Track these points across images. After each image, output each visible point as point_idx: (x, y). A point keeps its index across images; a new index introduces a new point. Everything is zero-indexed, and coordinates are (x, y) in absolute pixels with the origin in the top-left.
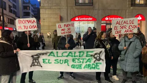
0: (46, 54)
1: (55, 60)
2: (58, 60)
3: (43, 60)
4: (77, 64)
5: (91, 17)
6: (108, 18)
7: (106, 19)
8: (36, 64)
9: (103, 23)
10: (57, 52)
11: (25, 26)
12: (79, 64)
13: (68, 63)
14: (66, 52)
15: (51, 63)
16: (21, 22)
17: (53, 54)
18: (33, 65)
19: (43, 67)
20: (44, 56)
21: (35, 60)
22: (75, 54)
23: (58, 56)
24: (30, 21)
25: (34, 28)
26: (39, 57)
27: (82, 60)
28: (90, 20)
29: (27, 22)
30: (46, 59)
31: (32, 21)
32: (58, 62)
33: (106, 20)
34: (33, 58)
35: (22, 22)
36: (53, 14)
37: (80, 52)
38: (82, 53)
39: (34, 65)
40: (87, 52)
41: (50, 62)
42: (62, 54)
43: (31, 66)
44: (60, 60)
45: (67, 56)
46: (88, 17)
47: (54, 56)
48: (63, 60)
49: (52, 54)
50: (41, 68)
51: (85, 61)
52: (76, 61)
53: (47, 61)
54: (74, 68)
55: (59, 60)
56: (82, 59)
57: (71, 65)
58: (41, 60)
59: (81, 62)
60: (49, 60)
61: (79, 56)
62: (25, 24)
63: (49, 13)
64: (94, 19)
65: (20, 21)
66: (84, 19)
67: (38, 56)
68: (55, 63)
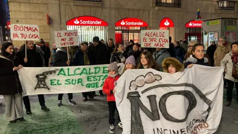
0: (54, 72)
1: (66, 81)
2: (69, 80)
3: (51, 80)
4: (92, 82)
5: (99, 20)
6: (125, 22)
7: (122, 24)
8: (42, 86)
9: (118, 30)
10: (68, 69)
11: (22, 34)
12: (95, 82)
13: (82, 83)
14: (79, 69)
15: (61, 84)
16: (18, 28)
17: (64, 72)
18: (38, 87)
19: (51, 90)
20: (52, 75)
21: (41, 82)
22: (89, 71)
23: (70, 74)
24: (30, 29)
25: (36, 37)
26: (45, 77)
27: (98, 78)
28: (98, 25)
29: (26, 29)
30: (55, 80)
31: (34, 29)
32: (70, 83)
33: (122, 26)
34: (38, 79)
35: (20, 29)
36: (34, 12)
37: (96, 68)
38: (98, 69)
39: (40, 87)
40: (104, 68)
41: (59, 83)
42: (75, 72)
43: (36, 88)
44: (73, 80)
45: (80, 74)
46: (94, 19)
47: (65, 75)
48: (75, 80)
49: (62, 72)
50: (48, 90)
51: (102, 78)
52: (92, 79)
53: (56, 82)
54: (89, 87)
55: (71, 80)
56: (98, 76)
57: (86, 84)
58: (48, 81)
59: (97, 80)
60: (58, 81)
61: (95, 73)
62: (23, 32)
63: (27, 9)
64: (104, 24)
65: (16, 27)
66: (88, 22)
67: (45, 75)
68: (66, 84)
